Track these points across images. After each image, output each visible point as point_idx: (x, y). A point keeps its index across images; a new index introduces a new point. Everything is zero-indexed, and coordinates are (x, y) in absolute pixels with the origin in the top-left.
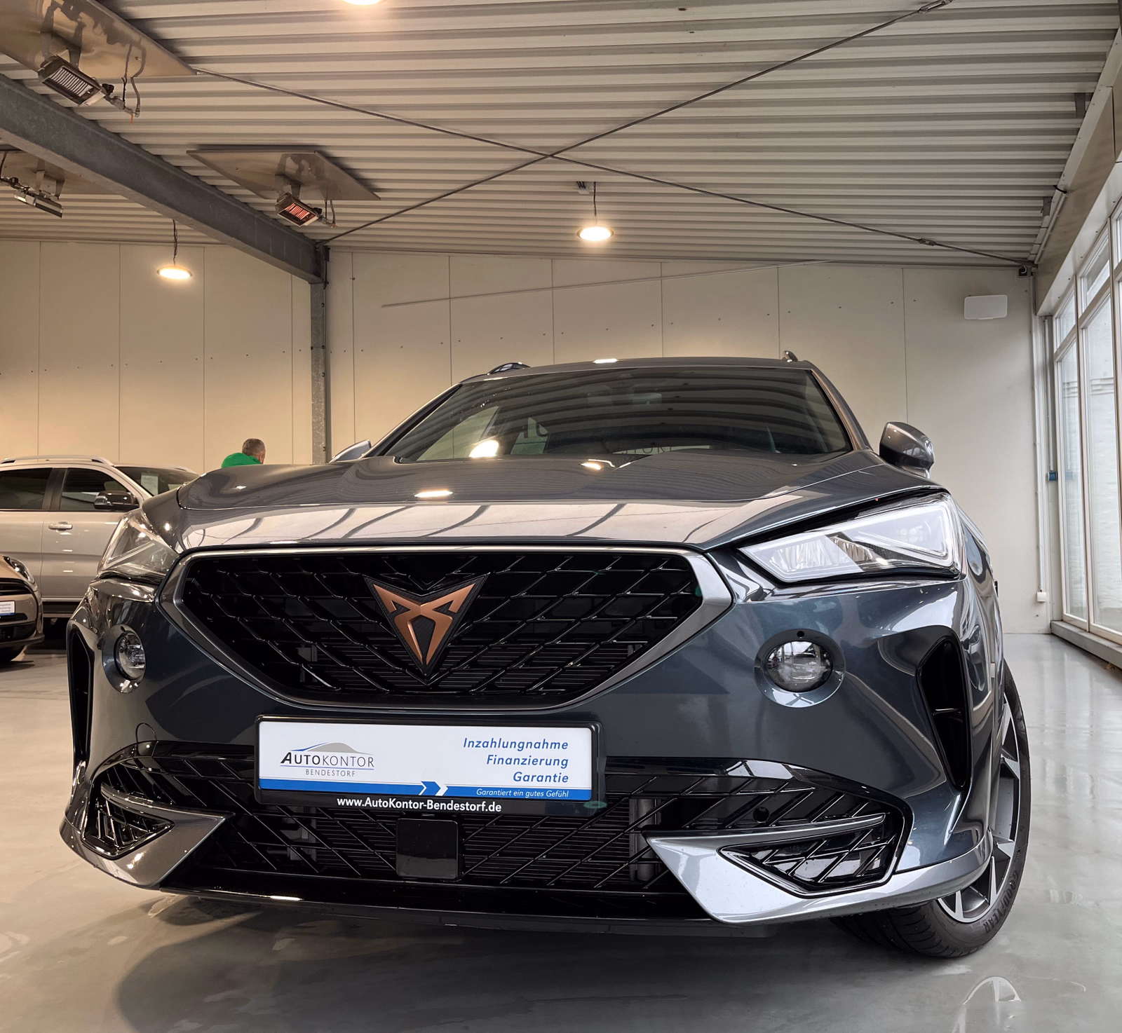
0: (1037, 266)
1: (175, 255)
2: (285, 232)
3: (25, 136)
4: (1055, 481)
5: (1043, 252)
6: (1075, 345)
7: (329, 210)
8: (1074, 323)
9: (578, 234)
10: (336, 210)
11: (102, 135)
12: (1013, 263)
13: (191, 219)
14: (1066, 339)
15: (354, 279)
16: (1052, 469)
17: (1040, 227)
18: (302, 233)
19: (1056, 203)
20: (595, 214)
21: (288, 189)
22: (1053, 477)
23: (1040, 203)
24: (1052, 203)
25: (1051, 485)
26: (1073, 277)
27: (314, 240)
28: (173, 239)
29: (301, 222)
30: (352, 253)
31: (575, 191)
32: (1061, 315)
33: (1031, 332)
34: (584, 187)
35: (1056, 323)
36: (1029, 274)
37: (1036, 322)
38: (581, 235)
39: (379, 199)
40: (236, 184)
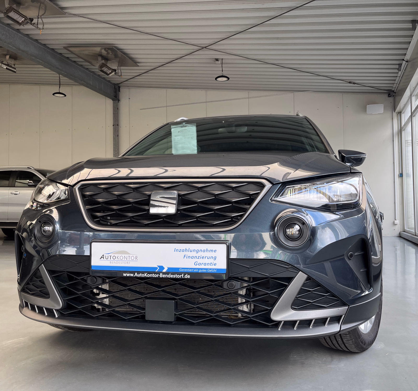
0: (395, 93)
1: (60, 88)
2: (102, 80)
6: (410, 123)
7: (119, 71)
8: (410, 114)
10: (122, 71)
13: (66, 74)
14: (407, 121)
15: (129, 99)
17: (397, 77)
18: (109, 81)
20: (222, 72)
22: (401, 175)
25: (400, 178)
26: (410, 96)
27: (114, 83)
29: (108, 75)
30: (129, 89)
31: (215, 62)
32: (404, 112)
33: (393, 119)
34: (219, 61)
35: (403, 115)
36: (392, 96)
37: (395, 114)
39: (139, 66)
40: (83, 60)
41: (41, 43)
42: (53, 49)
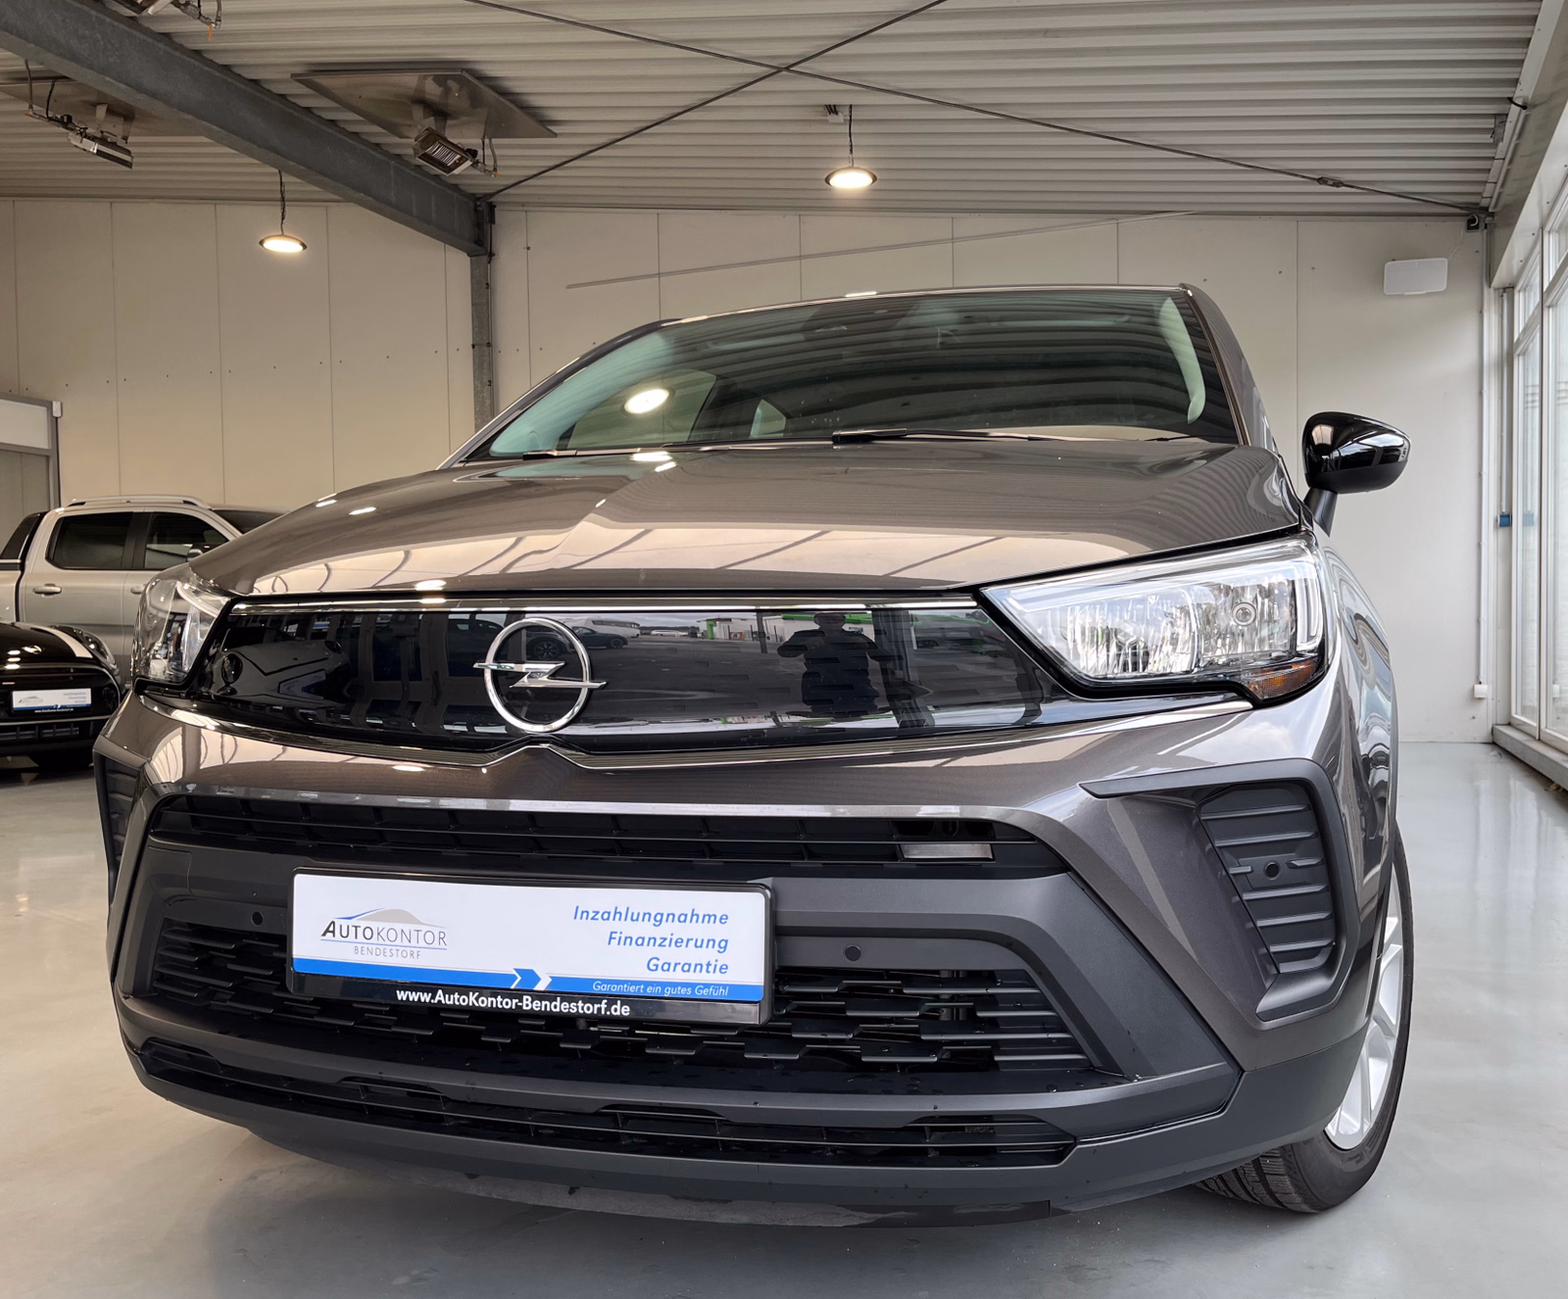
0: (1492, 215)
1: (283, 219)
2: (433, 183)
3: (74, 57)
4: (1507, 529)
5: (1500, 194)
6: (1538, 333)
7: (488, 152)
8: (1538, 299)
9: (827, 180)
10: (497, 152)
11: (177, 54)
12: (1458, 211)
13: (302, 168)
14: (1528, 323)
15: (528, 248)
16: (1504, 510)
17: (1493, 158)
18: (456, 185)
19: (1513, 124)
20: (851, 150)
21: (431, 122)
22: (1505, 521)
23: (1490, 123)
24: (1507, 124)
25: (1502, 532)
26: (1538, 231)
27: (474, 194)
28: (280, 196)
29: (450, 169)
30: (526, 212)
31: (824, 118)
32: (1523, 288)
33: (1481, 312)
34: (837, 114)
35: (1519, 298)
36: (1482, 226)
37: (1489, 295)
38: (831, 182)
39: (555, 135)
40: (361, 118)
41: (215, 63)
42: (255, 82)
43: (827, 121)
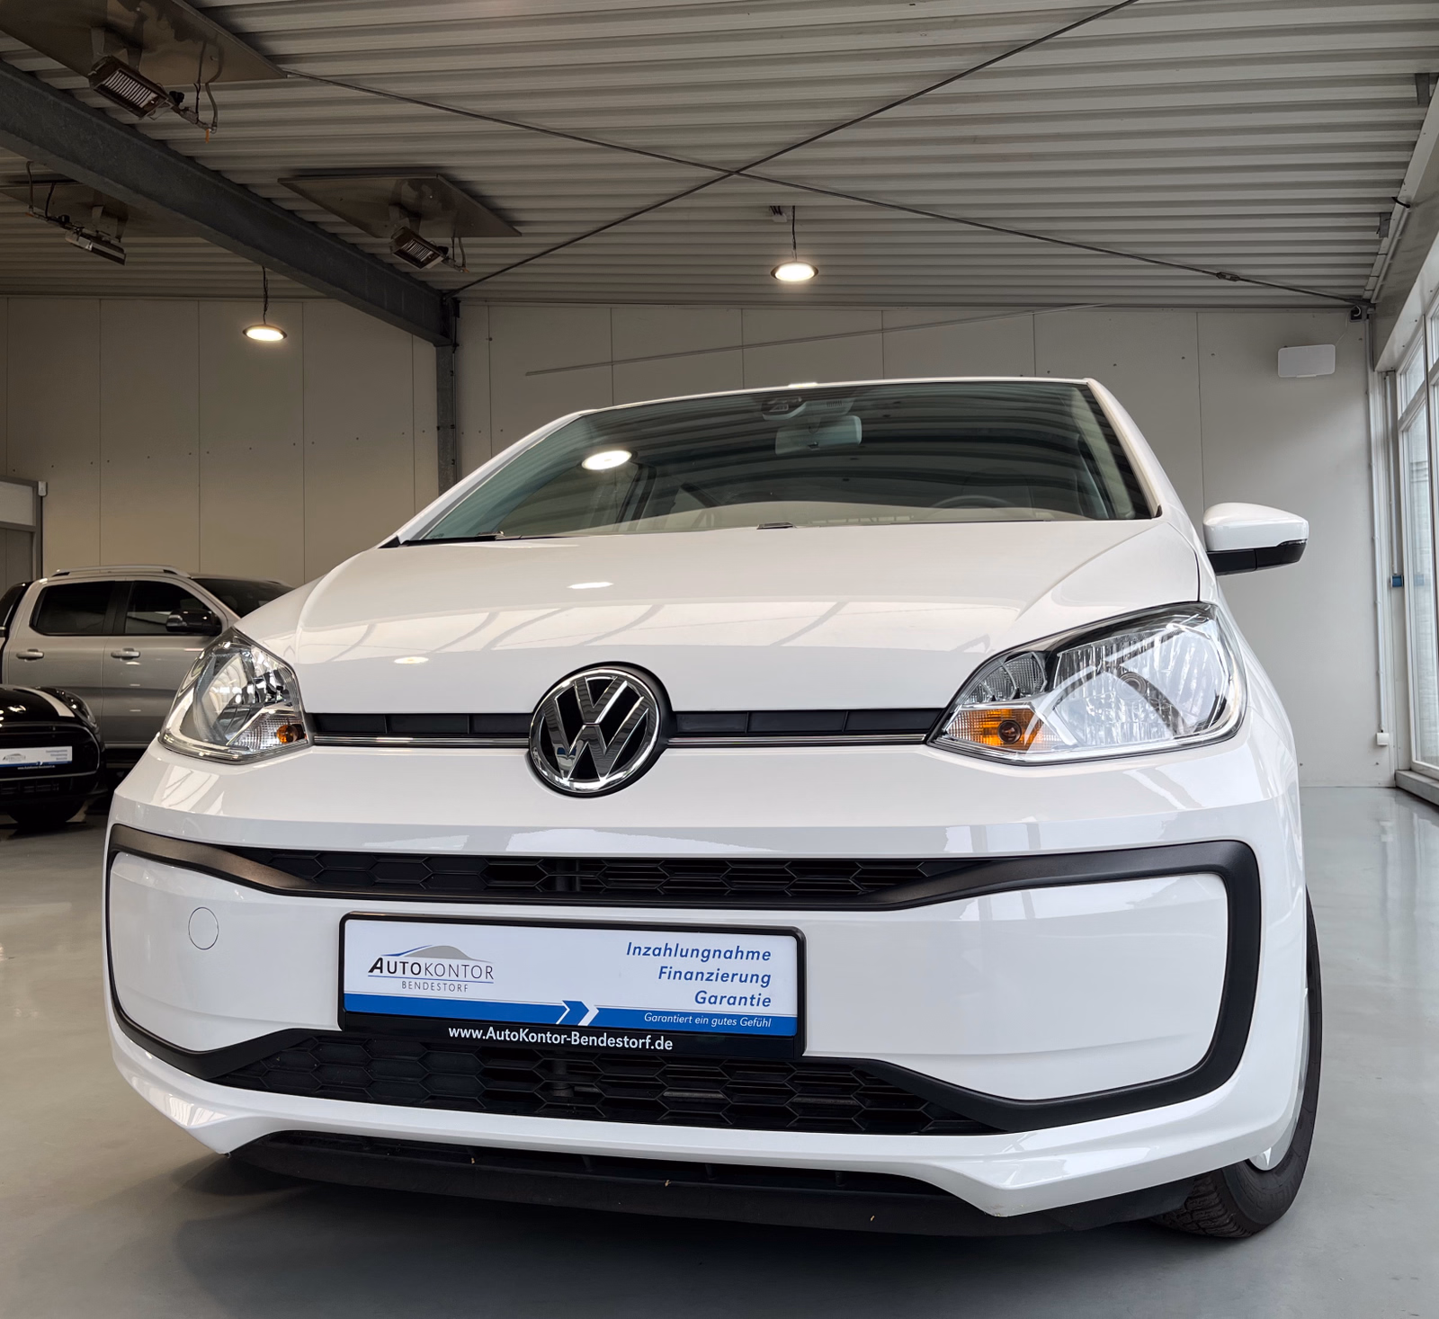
0: (1374, 306)
1: (265, 310)
2: (407, 281)
4: (1400, 589)
5: (1382, 286)
6: (1424, 411)
7: (458, 251)
8: (1421, 378)
9: (773, 274)
10: (467, 251)
11: (173, 160)
12: (1342, 302)
13: (284, 264)
14: (1412, 402)
15: (491, 339)
16: (1396, 572)
17: (1377, 254)
18: (424, 282)
19: (1397, 220)
20: (795, 247)
21: (406, 222)
22: (1398, 582)
23: (1376, 222)
24: (1392, 221)
25: (1396, 592)
26: (1421, 318)
27: (440, 291)
28: (263, 293)
29: (422, 265)
30: (488, 306)
31: (770, 218)
32: (1406, 371)
33: (1367, 393)
34: (781, 213)
35: (1400, 381)
36: (1364, 316)
37: (1374, 378)
38: (777, 275)
39: (520, 234)
40: (341, 220)
41: (207, 169)
42: (244, 187)
43: (772, 221)
